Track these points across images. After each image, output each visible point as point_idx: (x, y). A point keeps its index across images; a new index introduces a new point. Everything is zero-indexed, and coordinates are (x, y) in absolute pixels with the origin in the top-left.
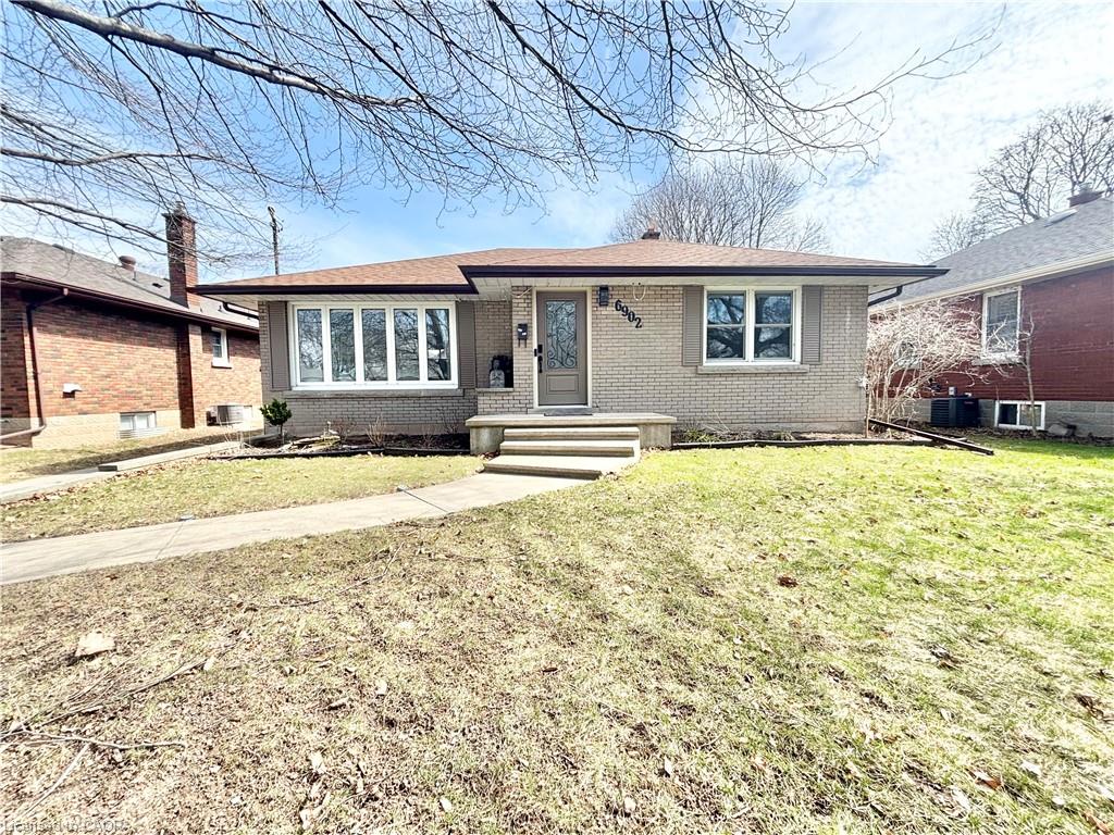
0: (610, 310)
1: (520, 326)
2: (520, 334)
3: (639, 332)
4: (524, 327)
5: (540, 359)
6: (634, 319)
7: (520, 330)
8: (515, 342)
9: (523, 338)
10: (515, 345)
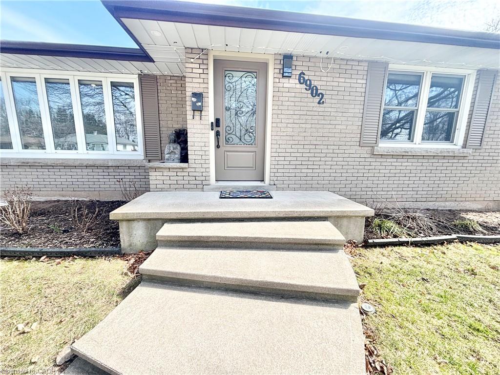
0: (293, 83)
1: (195, 95)
2: (194, 104)
3: (321, 108)
4: (198, 96)
5: (218, 134)
6: (317, 94)
7: (194, 100)
8: (190, 113)
9: (198, 109)
10: (189, 117)
